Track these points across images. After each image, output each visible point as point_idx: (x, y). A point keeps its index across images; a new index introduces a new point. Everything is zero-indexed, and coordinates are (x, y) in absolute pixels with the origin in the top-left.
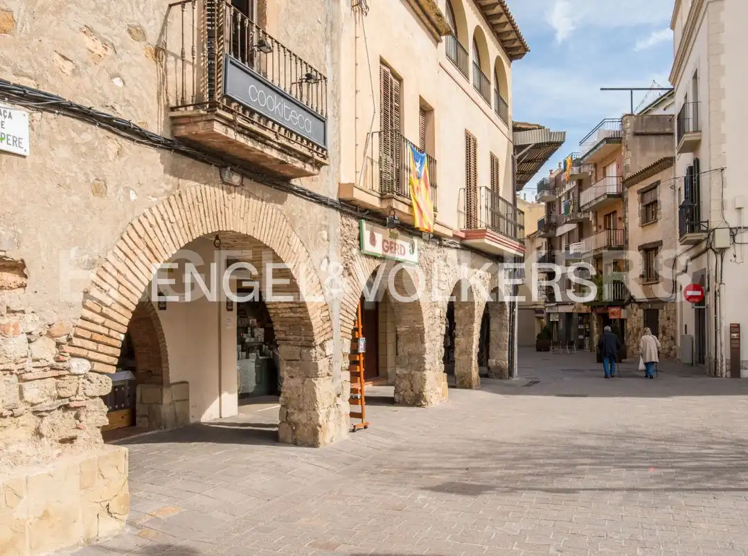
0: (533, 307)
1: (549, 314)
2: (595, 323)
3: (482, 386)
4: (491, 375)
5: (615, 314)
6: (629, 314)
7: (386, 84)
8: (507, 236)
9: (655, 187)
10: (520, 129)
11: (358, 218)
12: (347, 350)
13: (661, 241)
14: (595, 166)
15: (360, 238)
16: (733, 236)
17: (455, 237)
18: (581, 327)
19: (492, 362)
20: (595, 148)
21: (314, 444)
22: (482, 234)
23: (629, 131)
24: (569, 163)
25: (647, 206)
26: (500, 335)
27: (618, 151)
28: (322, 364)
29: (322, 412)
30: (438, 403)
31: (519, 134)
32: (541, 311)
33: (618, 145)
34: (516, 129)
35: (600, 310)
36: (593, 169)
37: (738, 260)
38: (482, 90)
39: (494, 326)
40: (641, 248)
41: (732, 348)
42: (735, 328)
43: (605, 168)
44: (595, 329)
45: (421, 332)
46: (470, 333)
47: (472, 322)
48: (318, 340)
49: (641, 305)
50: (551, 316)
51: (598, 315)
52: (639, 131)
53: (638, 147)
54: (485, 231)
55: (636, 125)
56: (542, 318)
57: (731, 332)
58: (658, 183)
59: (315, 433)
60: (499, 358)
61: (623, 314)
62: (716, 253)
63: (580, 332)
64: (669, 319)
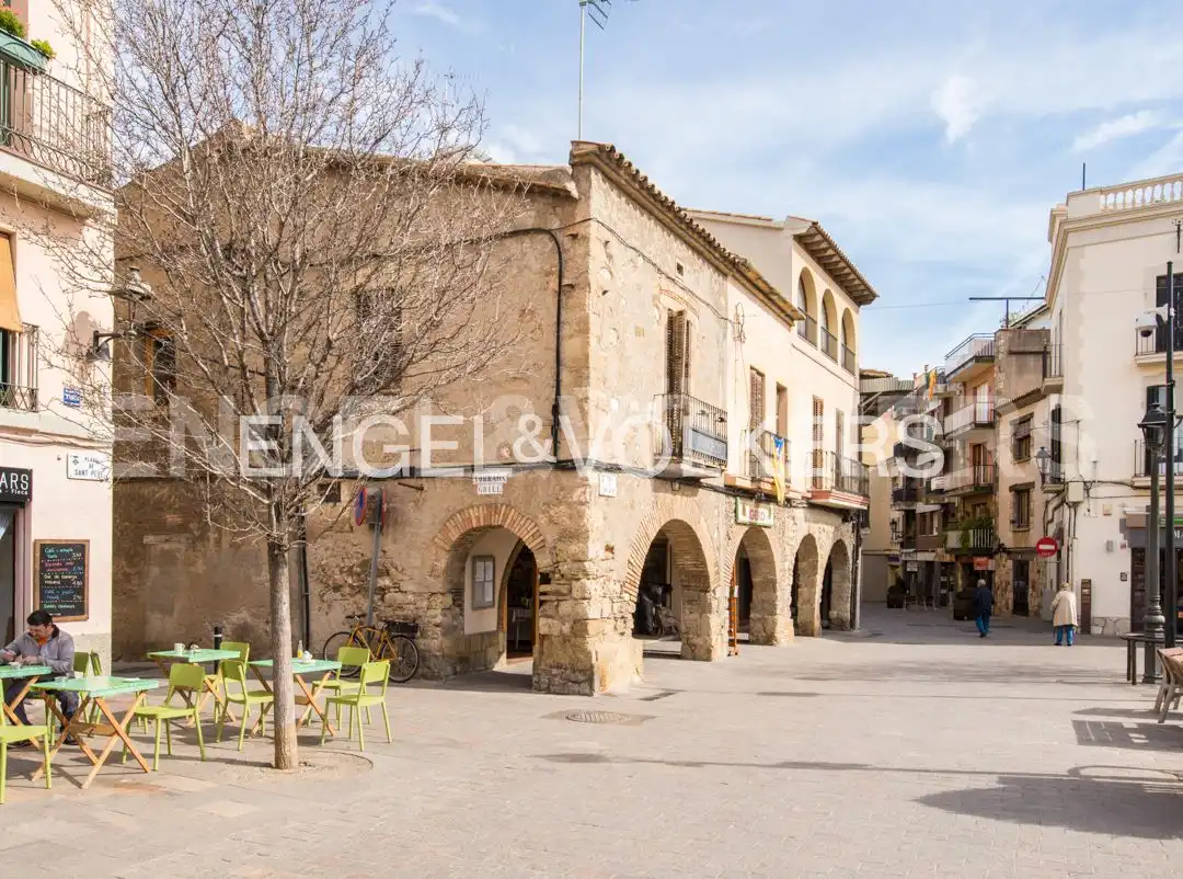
0: (887, 553)
1: (906, 562)
2: (959, 575)
3: (823, 635)
4: (833, 626)
5: (981, 563)
6: (998, 565)
7: (754, 384)
8: (851, 492)
9: (1029, 420)
10: (868, 377)
11: (735, 496)
12: (728, 595)
13: (1033, 483)
14: (964, 384)
15: (735, 511)
16: (1087, 490)
17: (803, 498)
18: (944, 579)
19: (834, 614)
20: (963, 365)
21: (708, 659)
22: (827, 494)
23: (1002, 349)
24: (932, 380)
25: (1020, 440)
26: (843, 588)
27: (990, 371)
28: (714, 604)
29: (714, 637)
30: (785, 644)
31: (866, 381)
32: (896, 558)
33: (991, 364)
34: (863, 376)
35: (964, 560)
36: (962, 388)
37: (1092, 513)
38: (829, 351)
39: (835, 577)
40: (1012, 488)
41: (1083, 604)
42: (1087, 584)
43: (975, 388)
44: (960, 582)
45: (774, 583)
46: (813, 585)
47: (816, 574)
48: (712, 587)
49: (1013, 556)
50: (908, 565)
51: (964, 565)
52: (1014, 349)
53: (1014, 368)
54: (830, 492)
55: (1011, 340)
56: (897, 567)
57: (1082, 588)
58: (1032, 415)
59: (709, 651)
60: (841, 610)
61: (991, 565)
62: (1070, 507)
63: (944, 585)
64: (1039, 572)
